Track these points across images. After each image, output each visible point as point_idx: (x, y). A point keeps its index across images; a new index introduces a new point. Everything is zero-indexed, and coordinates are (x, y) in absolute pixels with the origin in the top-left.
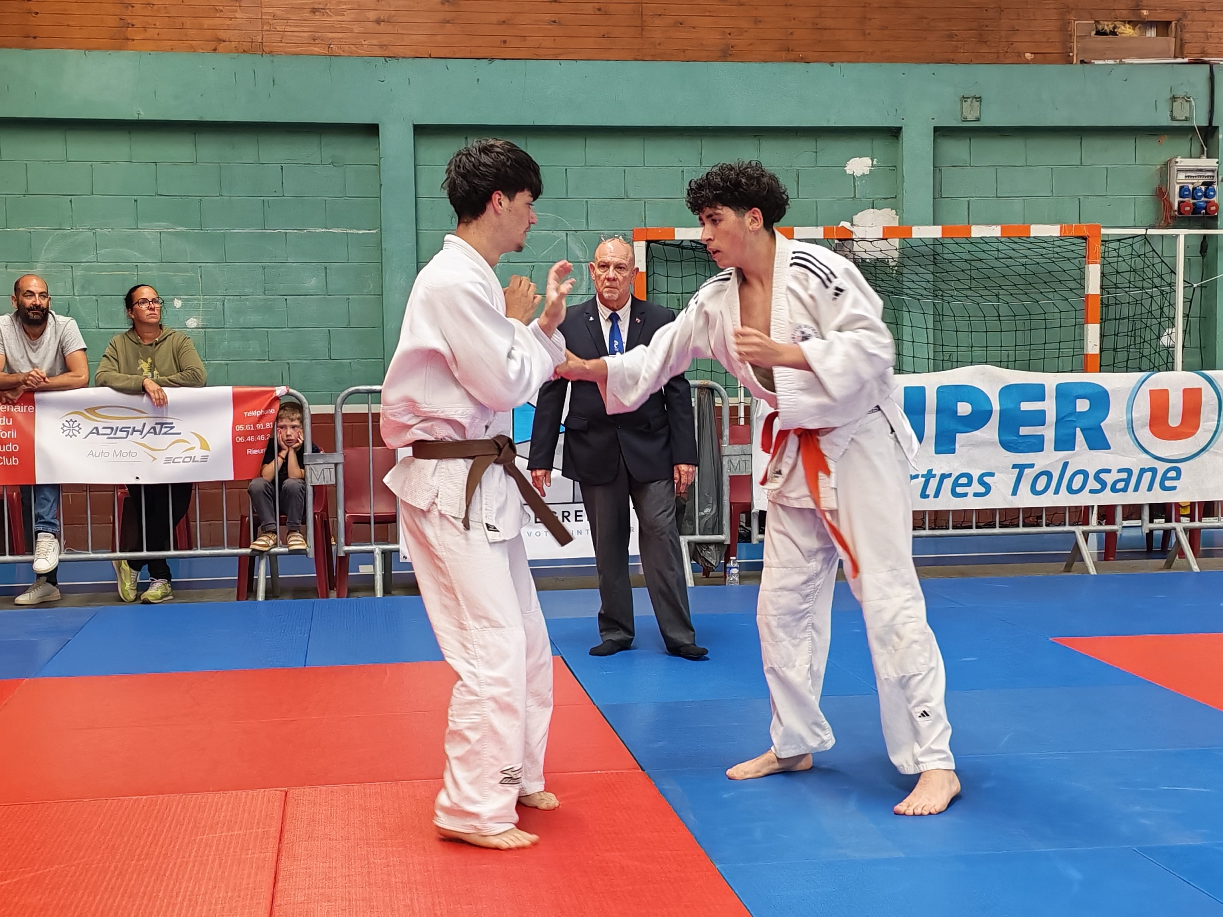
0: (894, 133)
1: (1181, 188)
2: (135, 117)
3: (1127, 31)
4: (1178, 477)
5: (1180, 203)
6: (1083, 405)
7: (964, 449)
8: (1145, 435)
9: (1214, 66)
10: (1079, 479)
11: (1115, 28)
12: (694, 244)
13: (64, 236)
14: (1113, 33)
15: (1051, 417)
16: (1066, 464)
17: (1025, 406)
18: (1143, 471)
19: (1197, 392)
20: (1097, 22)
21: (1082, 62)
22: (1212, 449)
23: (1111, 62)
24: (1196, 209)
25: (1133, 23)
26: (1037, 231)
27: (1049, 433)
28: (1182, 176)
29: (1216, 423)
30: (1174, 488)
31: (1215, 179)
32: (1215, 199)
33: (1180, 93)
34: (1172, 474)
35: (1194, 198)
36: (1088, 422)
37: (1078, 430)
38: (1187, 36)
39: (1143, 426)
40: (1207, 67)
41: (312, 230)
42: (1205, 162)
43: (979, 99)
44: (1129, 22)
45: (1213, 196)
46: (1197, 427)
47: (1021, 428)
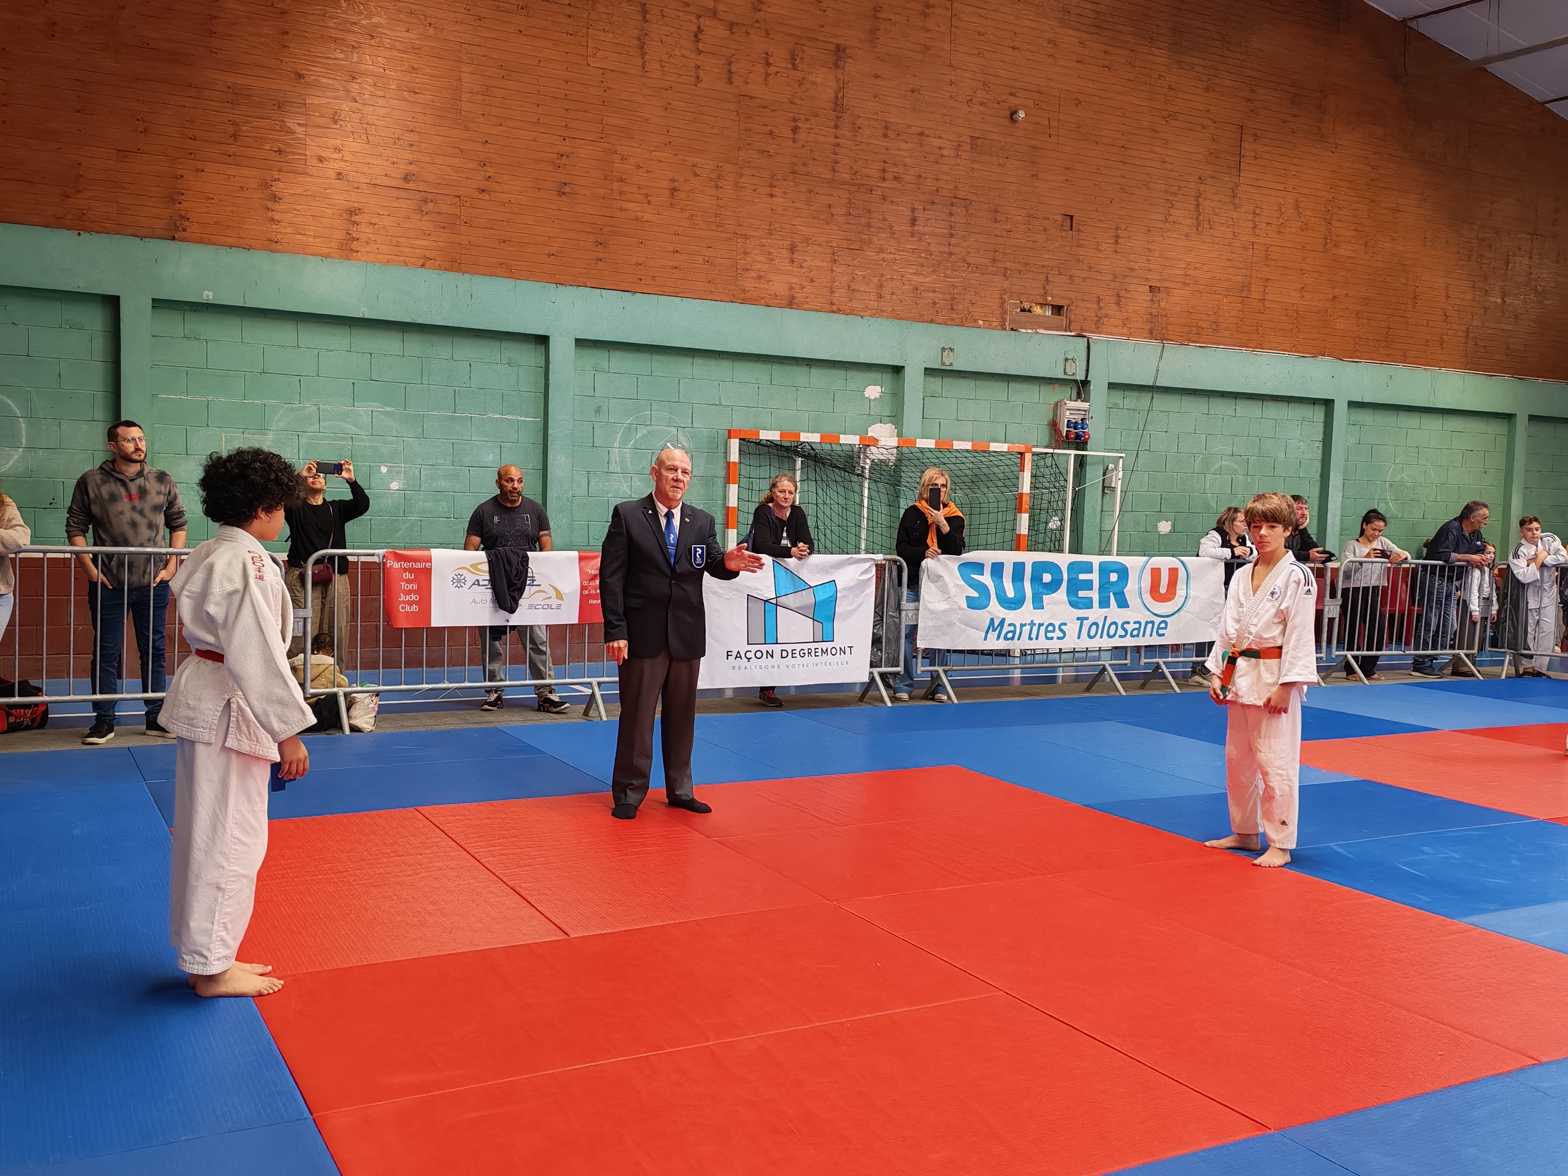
0: (897, 370)
1: (1069, 421)
2: (361, 316)
3: (1038, 310)
4: (1165, 628)
5: (1067, 431)
6: (1114, 577)
7: (1049, 606)
8: (1147, 597)
9: (1090, 339)
10: (1113, 627)
11: (1031, 307)
12: (769, 443)
13: (292, 410)
14: (1030, 311)
15: (1096, 585)
16: (1106, 617)
17: (1082, 577)
18: (1147, 623)
19: (1176, 569)
20: (1021, 302)
21: (1012, 329)
22: (1185, 608)
23: (1029, 331)
24: (1078, 436)
25: (1042, 305)
26: (994, 447)
27: (1095, 595)
28: (1068, 413)
29: (1185, 591)
30: (1163, 635)
31: (1087, 417)
32: (1086, 430)
33: (1070, 357)
34: (1163, 625)
35: (1075, 428)
36: (1117, 589)
37: (1111, 594)
38: (1073, 317)
39: (1146, 593)
40: (1086, 339)
41: (491, 415)
42: (1079, 404)
43: (951, 350)
44: (1039, 304)
45: (1086, 428)
46: (1175, 594)
47: (1079, 592)
